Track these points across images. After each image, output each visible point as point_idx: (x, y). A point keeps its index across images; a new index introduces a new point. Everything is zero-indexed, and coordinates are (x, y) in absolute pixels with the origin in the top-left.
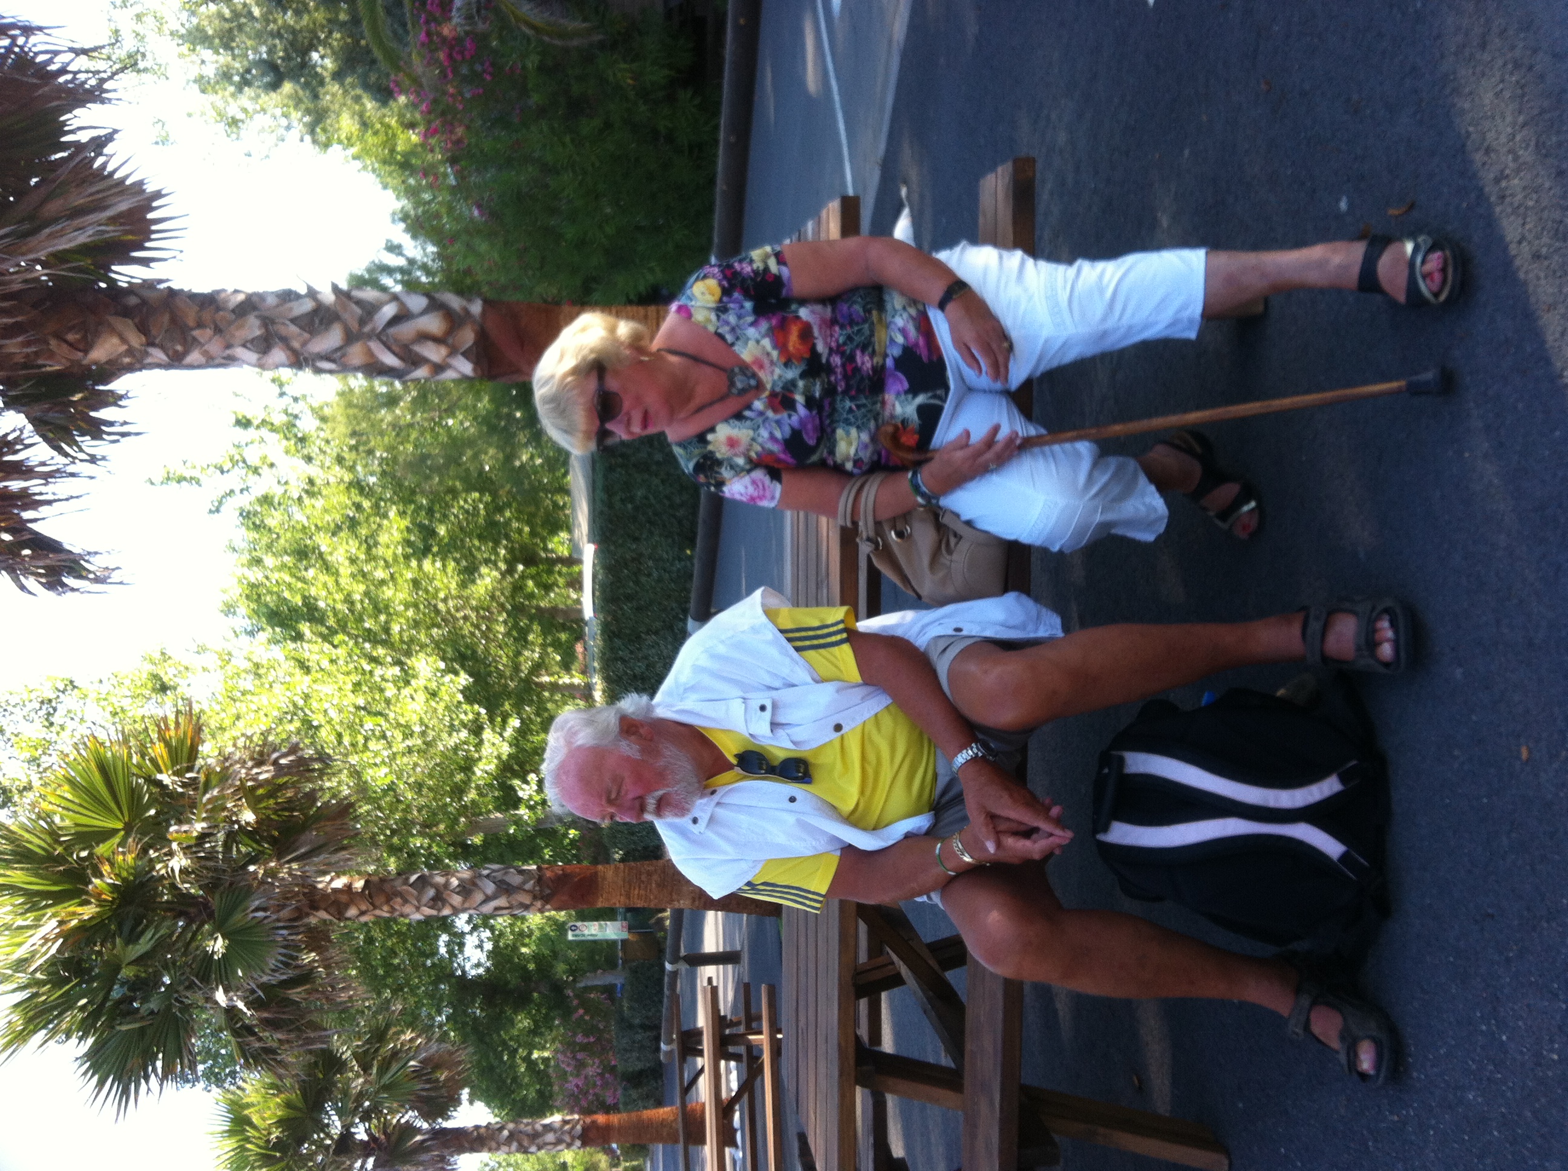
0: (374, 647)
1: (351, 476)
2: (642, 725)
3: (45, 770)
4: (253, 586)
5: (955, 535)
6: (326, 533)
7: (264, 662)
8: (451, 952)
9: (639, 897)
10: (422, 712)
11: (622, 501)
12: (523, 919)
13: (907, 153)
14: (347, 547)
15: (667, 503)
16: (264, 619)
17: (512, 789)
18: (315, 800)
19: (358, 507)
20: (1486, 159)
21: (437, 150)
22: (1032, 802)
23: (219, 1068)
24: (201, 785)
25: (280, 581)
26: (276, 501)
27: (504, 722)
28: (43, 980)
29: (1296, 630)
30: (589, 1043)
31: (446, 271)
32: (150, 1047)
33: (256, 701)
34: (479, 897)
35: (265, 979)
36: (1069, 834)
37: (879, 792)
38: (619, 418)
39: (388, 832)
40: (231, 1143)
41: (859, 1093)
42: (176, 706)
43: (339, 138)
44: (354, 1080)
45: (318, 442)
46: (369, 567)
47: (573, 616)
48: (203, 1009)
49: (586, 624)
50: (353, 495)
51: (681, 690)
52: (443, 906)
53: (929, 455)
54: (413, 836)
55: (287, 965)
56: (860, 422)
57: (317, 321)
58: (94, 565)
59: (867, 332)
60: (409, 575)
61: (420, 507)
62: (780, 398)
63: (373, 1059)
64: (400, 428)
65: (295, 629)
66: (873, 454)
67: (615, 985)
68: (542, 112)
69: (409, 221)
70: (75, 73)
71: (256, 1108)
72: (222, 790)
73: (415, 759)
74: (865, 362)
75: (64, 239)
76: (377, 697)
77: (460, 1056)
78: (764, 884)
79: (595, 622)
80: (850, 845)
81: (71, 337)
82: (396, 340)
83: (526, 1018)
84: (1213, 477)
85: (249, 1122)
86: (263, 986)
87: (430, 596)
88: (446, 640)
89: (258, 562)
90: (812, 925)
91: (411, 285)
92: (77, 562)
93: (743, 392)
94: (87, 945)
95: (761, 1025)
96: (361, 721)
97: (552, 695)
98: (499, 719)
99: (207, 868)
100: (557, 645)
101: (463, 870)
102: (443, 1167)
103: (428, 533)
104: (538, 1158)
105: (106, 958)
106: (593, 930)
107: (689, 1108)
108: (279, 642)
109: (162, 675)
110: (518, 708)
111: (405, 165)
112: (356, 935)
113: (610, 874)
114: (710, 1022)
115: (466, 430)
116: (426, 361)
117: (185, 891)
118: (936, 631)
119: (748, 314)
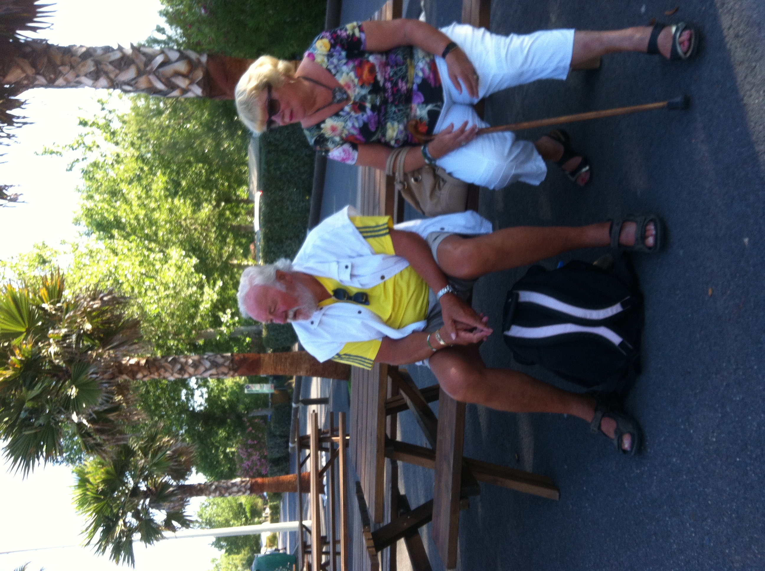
0: (150, 243)
1: (138, 153)
2: (287, 275)
4: (89, 210)
5: (443, 180)
6: (125, 183)
7: (95, 250)
8: (187, 399)
9: (280, 370)
10: (174, 277)
11: (275, 169)
12: (223, 382)
14: (136, 191)
15: (297, 171)
16: (94, 227)
17: (218, 317)
18: (120, 319)
19: (142, 169)
22: (475, 315)
23: (73, 455)
24: (64, 310)
25: (103, 208)
26: (100, 165)
27: (215, 283)
29: (606, 230)
30: (254, 444)
31: (188, 43)
32: (39, 442)
33: (91, 270)
34: (202, 369)
35: (96, 408)
36: (491, 331)
37: (401, 310)
38: (278, 114)
39: (157, 338)
40: (79, 492)
41: (386, 461)
42: (51, 271)
44: (140, 460)
45: (121, 135)
46: (147, 202)
47: (249, 230)
48: (66, 423)
49: (256, 234)
50: (139, 163)
51: (307, 257)
52: (185, 373)
54: (169, 339)
55: (107, 402)
56: (399, 119)
57: (123, 64)
58: (9, 192)
59: (404, 70)
60: (167, 206)
61: (172, 171)
62: (358, 105)
63: (149, 450)
64: (163, 127)
65: (110, 232)
66: (405, 136)
67: (267, 415)
69: (168, 16)
71: (92, 474)
72: (75, 312)
73: (170, 301)
74: (403, 86)
76: (151, 269)
77: (191, 449)
78: (345, 355)
79: (260, 233)
80: (387, 336)
82: (163, 75)
83: (224, 431)
84: (569, 153)
85: (87, 481)
86: (96, 412)
87: (178, 218)
88: (185, 240)
89: (91, 197)
90: (366, 376)
93: (340, 101)
94: (8, 390)
95: (338, 433)
96: (143, 281)
97: (238, 270)
98: (212, 282)
99: (67, 352)
100: (240, 244)
101: (193, 357)
102: (183, 503)
103: (177, 184)
104: (228, 501)
105: (17, 397)
106: (257, 388)
107: (302, 475)
108: (101, 239)
109: (43, 255)
110: (221, 277)
112: (141, 388)
113: (266, 359)
114: (314, 432)
115: (196, 130)
116: (178, 87)
117: (57, 364)
118: (431, 229)
119: (343, 58)
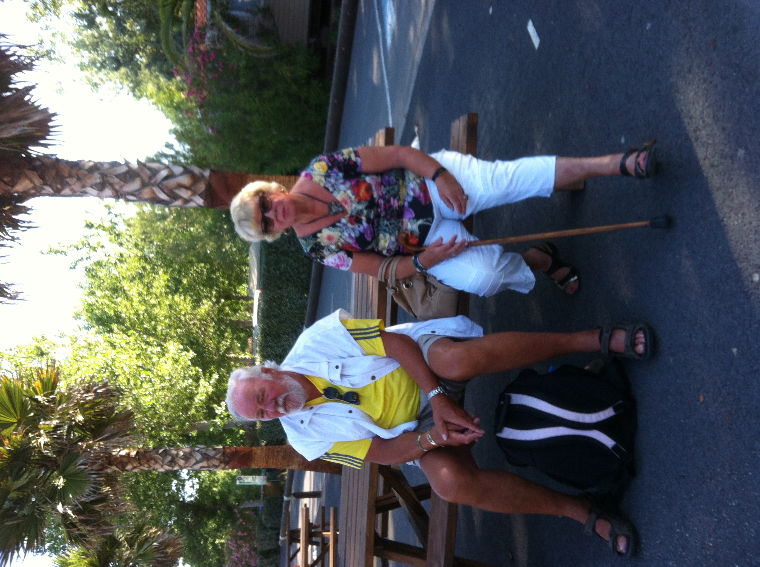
0: (148, 337)
1: (142, 254)
4: (90, 305)
5: (434, 287)
6: (127, 280)
7: (93, 343)
8: (178, 489)
9: (273, 463)
10: (170, 370)
11: (274, 269)
12: (215, 474)
13: (419, 112)
14: (137, 288)
15: (296, 271)
16: (94, 322)
17: (213, 409)
18: (113, 411)
19: (144, 268)
20: (690, 121)
21: (194, 101)
22: (466, 416)
23: (57, 545)
24: (57, 402)
25: (103, 303)
26: (104, 264)
27: (211, 376)
29: (596, 337)
30: (244, 536)
31: (194, 158)
32: (21, 533)
33: (88, 362)
34: (193, 461)
35: (83, 499)
36: (483, 432)
37: (392, 409)
39: (150, 429)
41: (375, 560)
42: (47, 363)
43: (146, 94)
44: (125, 551)
45: (126, 236)
46: (148, 298)
47: (248, 325)
48: (51, 514)
49: (254, 329)
50: (142, 263)
51: (297, 358)
52: (175, 465)
53: (422, 248)
54: (162, 431)
55: (94, 493)
56: (391, 231)
57: (128, 177)
58: (11, 290)
59: (396, 190)
60: (167, 303)
61: (174, 270)
62: (355, 218)
63: (135, 541)
64: (167, 231)
65: (109, 327)
66: (397, 246)
67: (259, 507)
68: (245, 86)
69: (177, 134)
70: (19, 57)
71: (74, 565)
72: (67, 405)
73: (165, 393)
74: (395, 203)
75: (6, 132)
76: (148, 362)
77: (179, 540)
78: (334, 454)
79: (258, 328)
80: (377, 436)
81: (6, 179)
82: (166, 187)
83: (213, 523)
84: (557, 264)
86: (82, 503)
87: (177, 313)
88: (184, 335)
89: (93, 293)
90: (356, 475)
91: (176, 163)
92: (2, 289)
93: (336, 214)
95: (329, 528)
96: (140, 373)
97: (235, 363)
98: (208, 374)
99: (57, 443)
100: (239, 339)
101: (186, 448)
103: (178, 282)
105: (3, 487)
106: (249, 480)
108: (101, 333)
109: (42, 348)
110: (218, 369)
111: (178, 108)
112: (131, 479)
113: (259, 451)
114: (304, 526)
115: (199, 233)
116: (180, 197)
117: (46, 454)
118: (423, 332)
119: (340, 179)
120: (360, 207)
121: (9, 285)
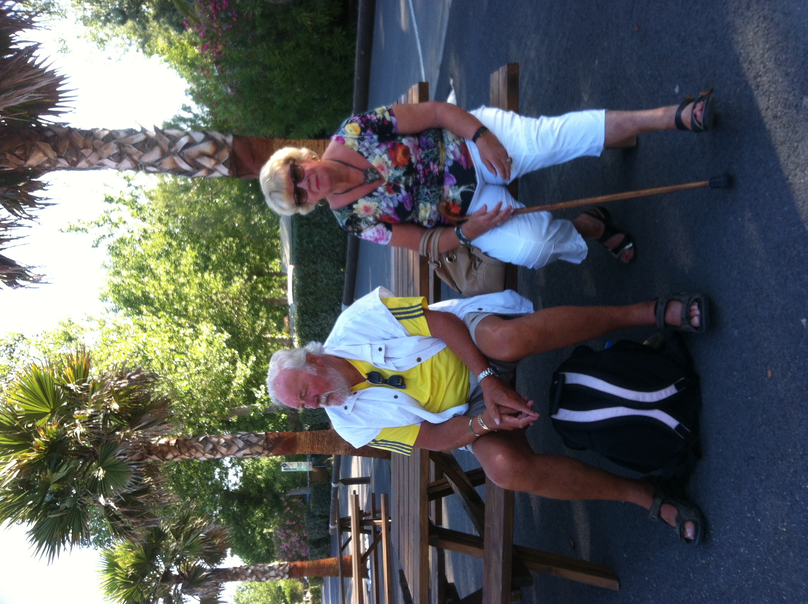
0: (179, 318)
1: (166, 229)
2: (318, 358)
3: (9, 382)
4: (116, 286)
5: (479, 260)
6: (153, 258)
7: (123, 326)
8: (221, 478)
9: (318, 448)
10: (205, 353)
11: (307, 242)
12: (259, 461)
13: (453, 62)
14: (165, 266)
15: (331, 244)
16: (122, 303)
17: (252, 393)
18: (150, 397)
19: (170, 245)
20: (749, 67)
21: (209, 57)
22: (519, 399)
23: (102, 538)
24: (90, 390)
25: (130, 284)
26: (127, 241)
27: (248, 358)
28: (9, 491)
29: (652, 310)
30: (293, 525)
31: (214, 121)
32: (65, 526)
33: (119, 346)
34: (235, 449)
35: (125, 491)
36: (537, 415)
37: (440, 393)
39: (188, 415)
40: (108, 576)
41: (431, 549)
42: (77, 348)
43: (157, 50)
44: (171, 543)
45: (148, 210)
46: (176, 276)
47: (283, 303)
48: (93, 506)
49: (289, 307)
50: (167, 238)
51: (338, 340)
52: (217, 453)
53: (465, 218)
54: (201, 417)
55: (136, 484)
56: (432, 200)
57: (147, 146)
58: (33, 273)
59: (436, 153)
60: (197, 281)
61: (202, 245)
62: (392, 186)
63: (181, 533)
64: (191, 203)
65: (138, 309)
66: (438, 216)
67: (306, 495)
68: (263, 38)
69: (194, 95)
70: (16, 12)
71: (121, 558)
72: (101, 392)
73: (202, 377)
74: (434, 168)
75: (12, 100)
76: (181, 344)
77: (226, 531)
78: (382, 441)
79: (294, 306)
80: (426, 421)
81: (17, 153)
82: (188, 156)
83: (260, 512)
84: (611, 231)
85: (117, 565)
86: (123, 495)
87: (208, 292)
88: (217, 315)
89: (118, 273)
90: (406, 462)
91: (196, 128)
92: (24, 272)
93: (372, 181)
94: (32, 473)
95: (380, 515)
96: (173, 357)
97: (272, 344)
98: (245, 356)
99: (94, 433)
100: (274, 318)
101: (227, 435)
102: (217, 589)
103: (207, 259)
104: (267, 585)
105: (42, 480)
106: (295, 466)
107: (344, 558)
108: (130, 315)
109: (69, 332)
110: (255, 351)
111: (192, 65)
112: (172, 468)
113: (303, 437)
114: (355, 513)
115: (225, 204)
116: (204, 167)
117: (83, 445)
118: (469, 310)
119: (375, 142)
120: (398, 173)
121: (30, 267)
